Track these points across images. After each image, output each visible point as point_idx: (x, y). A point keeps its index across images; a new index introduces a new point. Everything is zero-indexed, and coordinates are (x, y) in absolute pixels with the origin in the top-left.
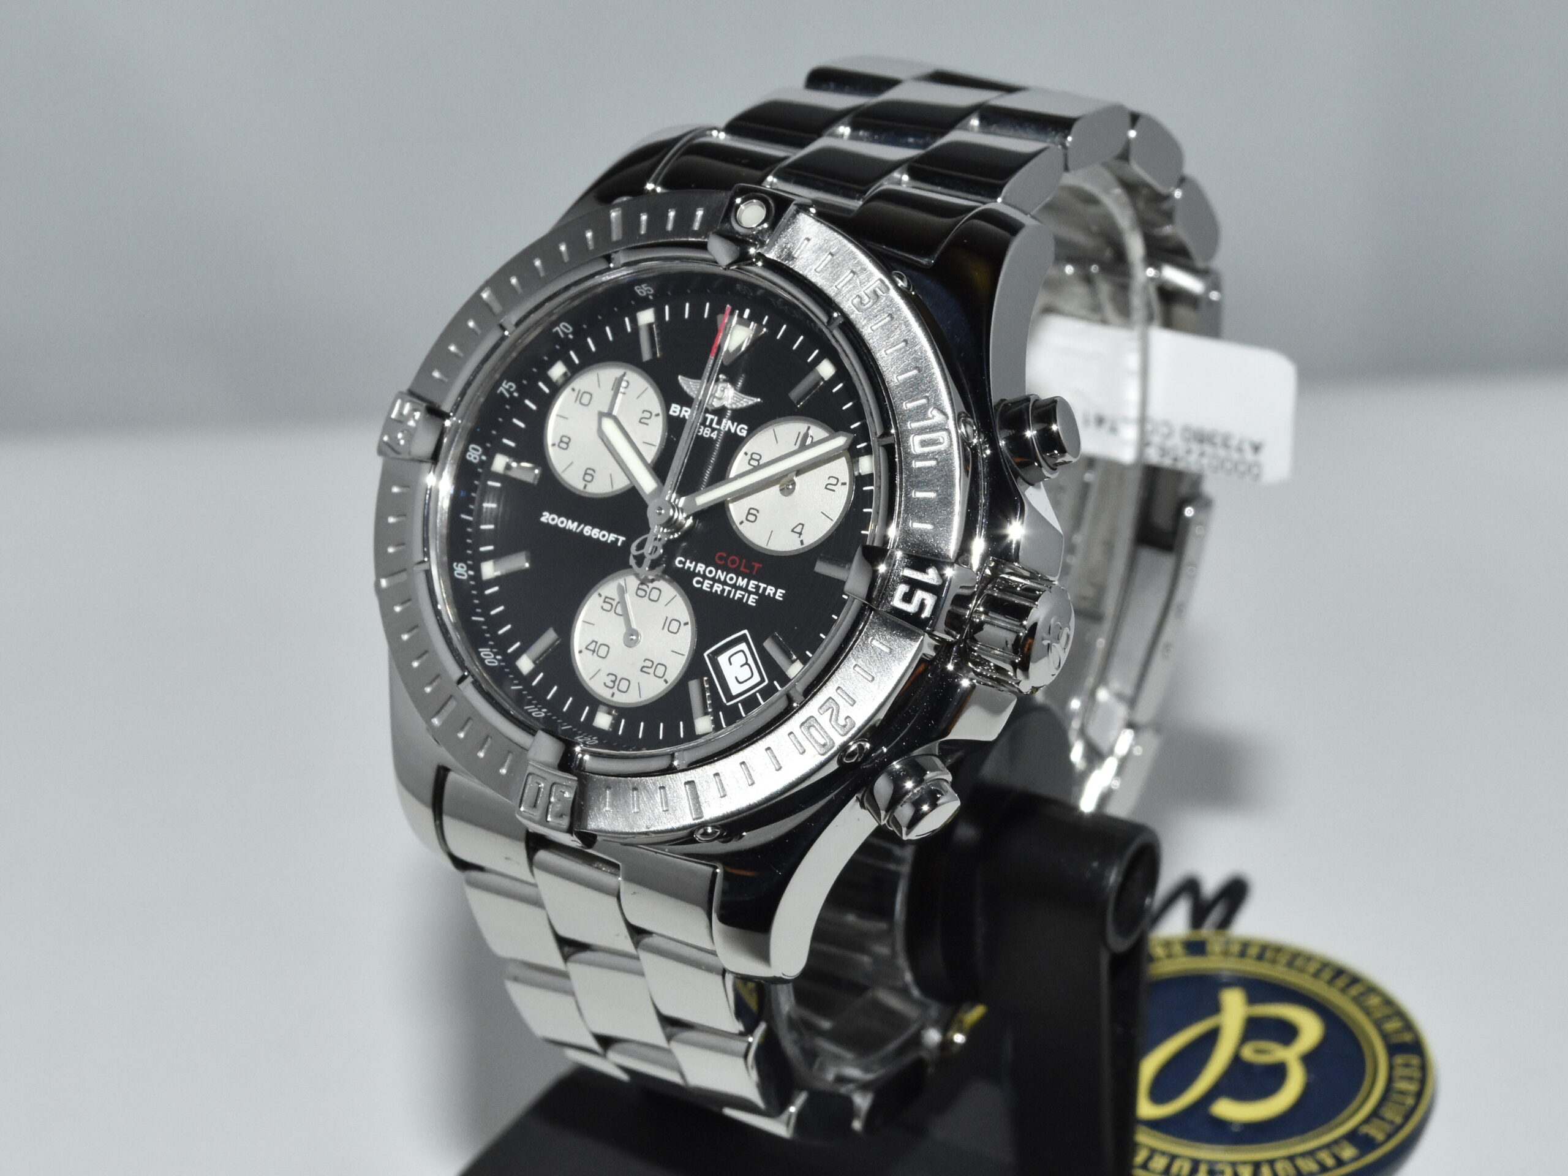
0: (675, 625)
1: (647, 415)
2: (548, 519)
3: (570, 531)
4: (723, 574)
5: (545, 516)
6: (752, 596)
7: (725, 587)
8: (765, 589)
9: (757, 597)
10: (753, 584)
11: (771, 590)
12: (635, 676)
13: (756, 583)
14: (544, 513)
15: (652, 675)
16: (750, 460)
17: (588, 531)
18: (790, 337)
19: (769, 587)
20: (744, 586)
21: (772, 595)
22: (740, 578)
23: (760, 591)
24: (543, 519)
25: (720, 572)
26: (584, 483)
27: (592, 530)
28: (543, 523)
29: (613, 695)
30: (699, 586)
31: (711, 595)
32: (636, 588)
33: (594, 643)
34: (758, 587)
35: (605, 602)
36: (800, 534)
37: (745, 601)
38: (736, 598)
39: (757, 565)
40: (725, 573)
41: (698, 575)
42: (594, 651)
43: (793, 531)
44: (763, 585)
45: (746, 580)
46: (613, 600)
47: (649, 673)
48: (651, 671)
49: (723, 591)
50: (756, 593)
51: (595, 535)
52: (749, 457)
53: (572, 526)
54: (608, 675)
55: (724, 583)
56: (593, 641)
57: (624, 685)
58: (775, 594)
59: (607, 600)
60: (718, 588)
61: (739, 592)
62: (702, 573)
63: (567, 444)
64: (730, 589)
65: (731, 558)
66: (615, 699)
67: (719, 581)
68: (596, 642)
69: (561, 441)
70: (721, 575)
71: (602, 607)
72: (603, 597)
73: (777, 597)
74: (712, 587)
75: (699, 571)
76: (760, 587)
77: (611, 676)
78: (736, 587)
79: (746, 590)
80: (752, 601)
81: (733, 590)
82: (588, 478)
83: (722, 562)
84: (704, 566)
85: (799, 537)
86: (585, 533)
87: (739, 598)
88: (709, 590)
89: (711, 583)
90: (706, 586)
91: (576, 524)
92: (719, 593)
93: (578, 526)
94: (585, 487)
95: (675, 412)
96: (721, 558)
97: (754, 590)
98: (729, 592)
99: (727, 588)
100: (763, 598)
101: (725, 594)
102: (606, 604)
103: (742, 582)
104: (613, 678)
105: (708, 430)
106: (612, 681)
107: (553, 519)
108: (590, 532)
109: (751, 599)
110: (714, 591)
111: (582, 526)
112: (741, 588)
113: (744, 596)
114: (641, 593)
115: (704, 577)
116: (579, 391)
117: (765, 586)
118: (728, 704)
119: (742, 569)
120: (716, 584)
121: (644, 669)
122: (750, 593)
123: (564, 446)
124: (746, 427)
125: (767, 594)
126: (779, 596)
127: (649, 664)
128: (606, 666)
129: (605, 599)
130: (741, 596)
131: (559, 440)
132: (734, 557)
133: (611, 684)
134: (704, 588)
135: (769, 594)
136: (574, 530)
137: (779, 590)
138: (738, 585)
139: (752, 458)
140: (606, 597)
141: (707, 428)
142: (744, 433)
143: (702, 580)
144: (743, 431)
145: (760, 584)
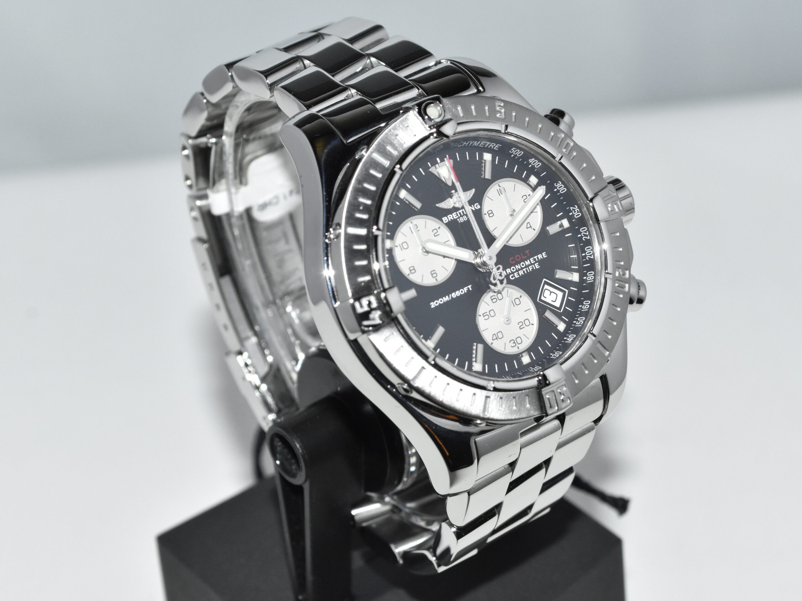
0: (517, 301)
1: (435, 231)
2: (434, 305)
3: (447, 302)
4: (518, 266)
5: (432, 304)
6: (536, 264)
7: (523, 270)
8: (538, 258)
9: (538, 263)
10: (532, 260)
11: (540, 256)
12: (520, 333)
13: (533, 258)
14: (431, 304)
15: (525, 327)
16: (489, 216)
17: (454, 295)
18: (463, 156)
19: (539, 256)
20: (530, 264)
21: (542, 258)
22: (526, 262)
23: (537, 260)
24: (433, 306)
25: (516, 266)
26: (435, 278)
27: (455, 294)
28: (434, 308)
29: (518, 348)
30: (514, 278)
31: (521, 277)
32: (491, 301)
33: (494, 335)
34: (535, 259)
35: (484, 316)
36: (531, 227)
37: (535, 269)
38: (531, 270)
39: (527, 251)
40: (519, 265)
41: (510, 274)
42: (497, 338)
43: (527, 228)
44: (536, 257)
45: (528, 260)
46: (487, 312)
47: (524, 327)
48: (524, 326)
49: (524, 272)
50: (536, 262)
51: (458, 294)
52: (487, 214)
53: (446, 299)
54: (510, 342)
55: (522, 269)
56: (493, 335)
57: (519, 340)
58: (543, 256)
59: (484, 315)
60: (521, 273)
61: (530, 267)
62: (511, 272)
63: (414, 269)
64: (526, 269)
65: (516, 257)
66: (520, 348)
67: (519, 270)
68: (495, 334)
69: (411, 271)
70: (518, 267)
71: (485, 319)
72: (482, 315)
73: (544, 257)
74: (519, 274)
75: (509, 272)
76: (535, 258)
77: (511, 342)
78: (527, 266)
79: (531, 264)
80: (537, 266)
81: (527, 268)
82: (435, 275)
83: (514, 262)
84: (509, 269)
85: (531, 228)
86: (453, 297)
87: (532, 269)
88: (519, 276)
89: (517, 273)
90: (516, 276)
91: (447, 297)
92: (523, 274)
93: (449, 297)
94: (436, 280)
95: (446, 221)
96: (512, 261)
97: (534, 262)
98: (527, 270)
99: (525, 270)
100: (540, 262)
101: (526, 272)
102: (485, 317)
103: (528, 263)
104: (513, 341)
105: (465, 217)
106: (513, 343)
107: (437, 303)
108: (455, 295)
109: (536, 266)
110: (521, 275)
111: (450, 295)
112: (529, 265)
113: (533, 267)
114: (494, 300)
115: (513, 273)
116: (399, 245)
117: (537, 256)
118: (561, 311)
119: (523, 258)
120: (519, 272)
121: (521, 328)
122: (534, 264)
123: (413, 271)
124: (478, 204)
125: (540, 259)
126: (545, 256)
127: (521, 324)
128: (506, 339)
129: (483, 315)
130: (532, 268)
131: (409, 271)
132: (517, 256)
133: (514, 344)
134: (516, 277)
135: (541, 258)
136: (448, 300)
137: (543, 254)
138: (527, 265)
139: (489, 214)
140: (483, 314)
141: (464, 217)
142: (479, 207)
143: (513, 275)
144: (477, 206)
145: (534, 257)
